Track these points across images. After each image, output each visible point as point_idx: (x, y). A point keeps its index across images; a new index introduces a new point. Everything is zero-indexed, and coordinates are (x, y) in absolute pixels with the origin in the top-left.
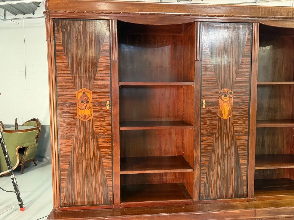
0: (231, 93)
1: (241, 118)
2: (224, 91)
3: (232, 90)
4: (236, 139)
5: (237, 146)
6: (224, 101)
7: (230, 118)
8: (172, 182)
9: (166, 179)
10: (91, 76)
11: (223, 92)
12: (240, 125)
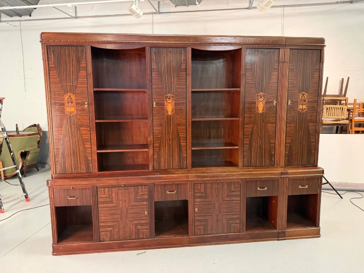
1: (181, 114)
2: (168, 96)
3: (173, 95)
4: (178, 129)
5: (179, 133)
6: (168, 102)
7: (173, 114)
8: (142, 163)
9: (137, 161)
10: (74, 84)
12: (180, 119)
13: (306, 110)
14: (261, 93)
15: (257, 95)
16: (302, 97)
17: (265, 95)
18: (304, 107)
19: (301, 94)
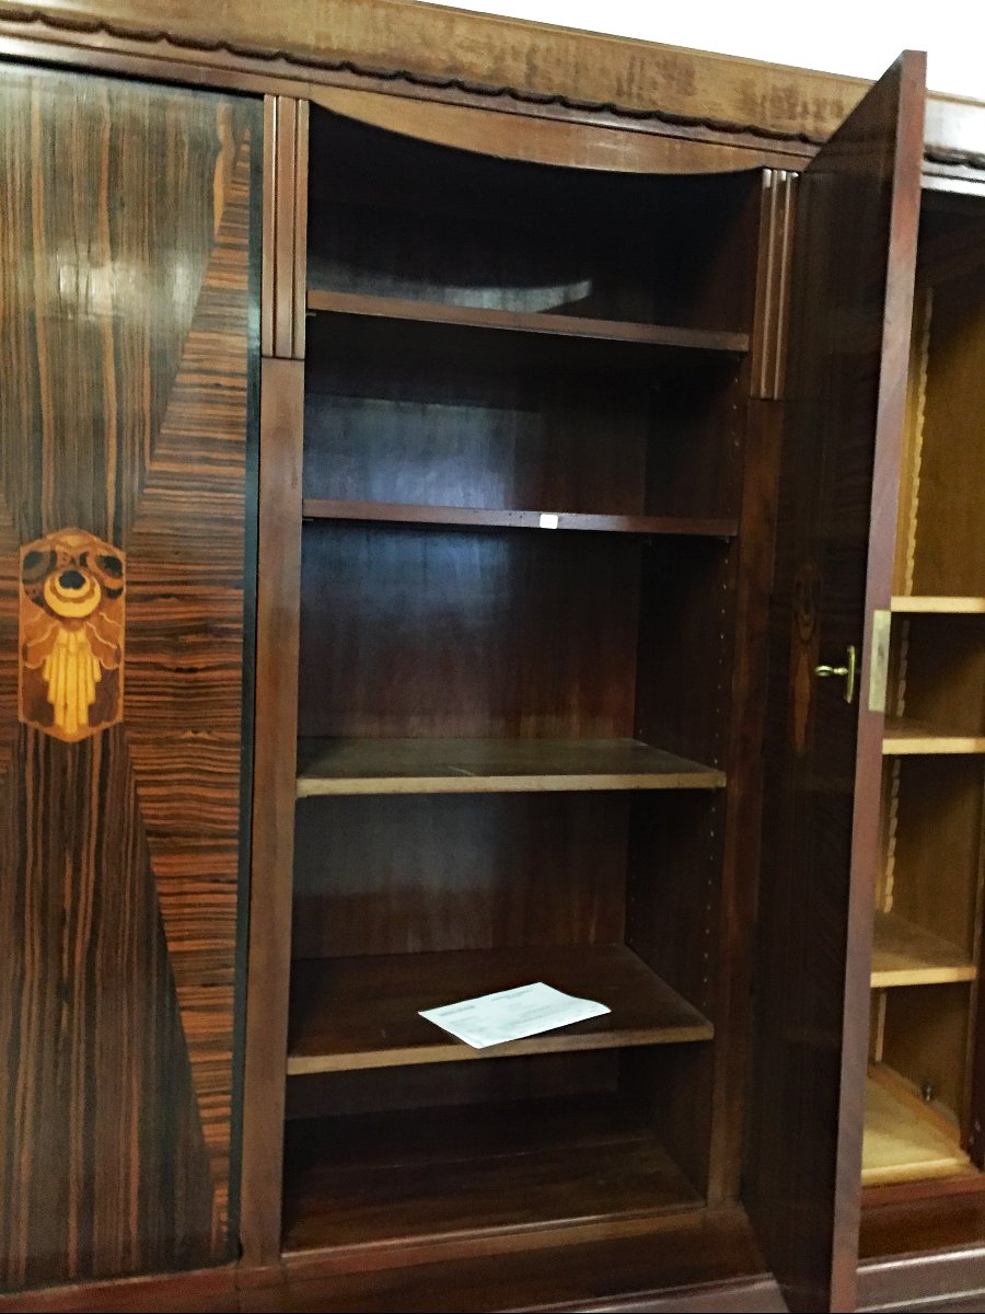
0: (111, 565)
1: (190, 734)
2: (58, 548)
3: (117, 544)
4: (150, 879)
5: (161, 923)
6: (62, 618)
7: (106, 732)
11: (54, 554)
12: (180, 782)
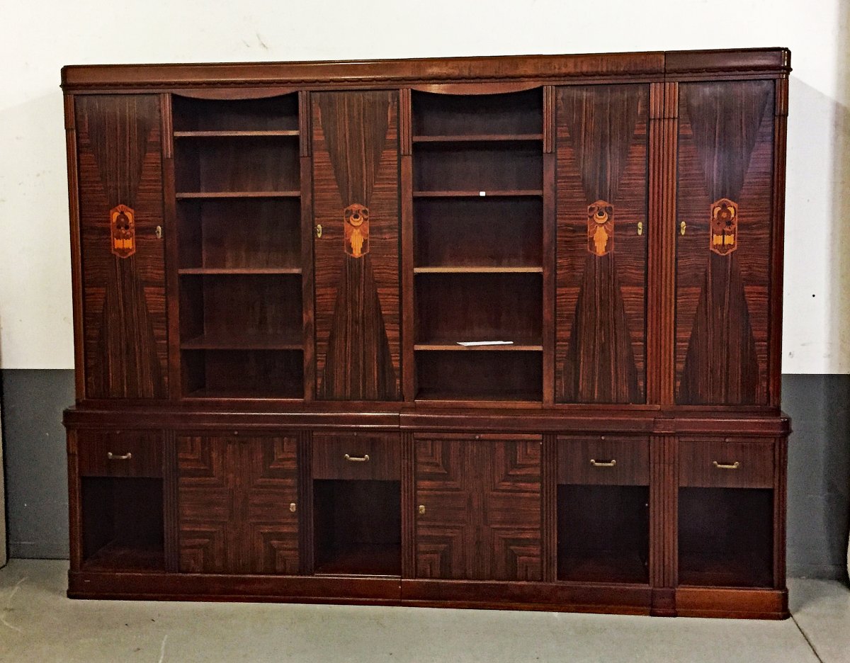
0: (365, 212)
1: (386, 256)
3: (367, 207)
4: (377, 294)
5: (380, 306)
6: (354, 226)
7: (365, 256)
10: (132, 184)
11: (352, 210)
12: (383, 269)
13: (735, 248)
14: (601, 203)
15: (589, 207)
16: (719, 213)
17: (613, 206)
18: (729, 240)
19: (716, 204)
